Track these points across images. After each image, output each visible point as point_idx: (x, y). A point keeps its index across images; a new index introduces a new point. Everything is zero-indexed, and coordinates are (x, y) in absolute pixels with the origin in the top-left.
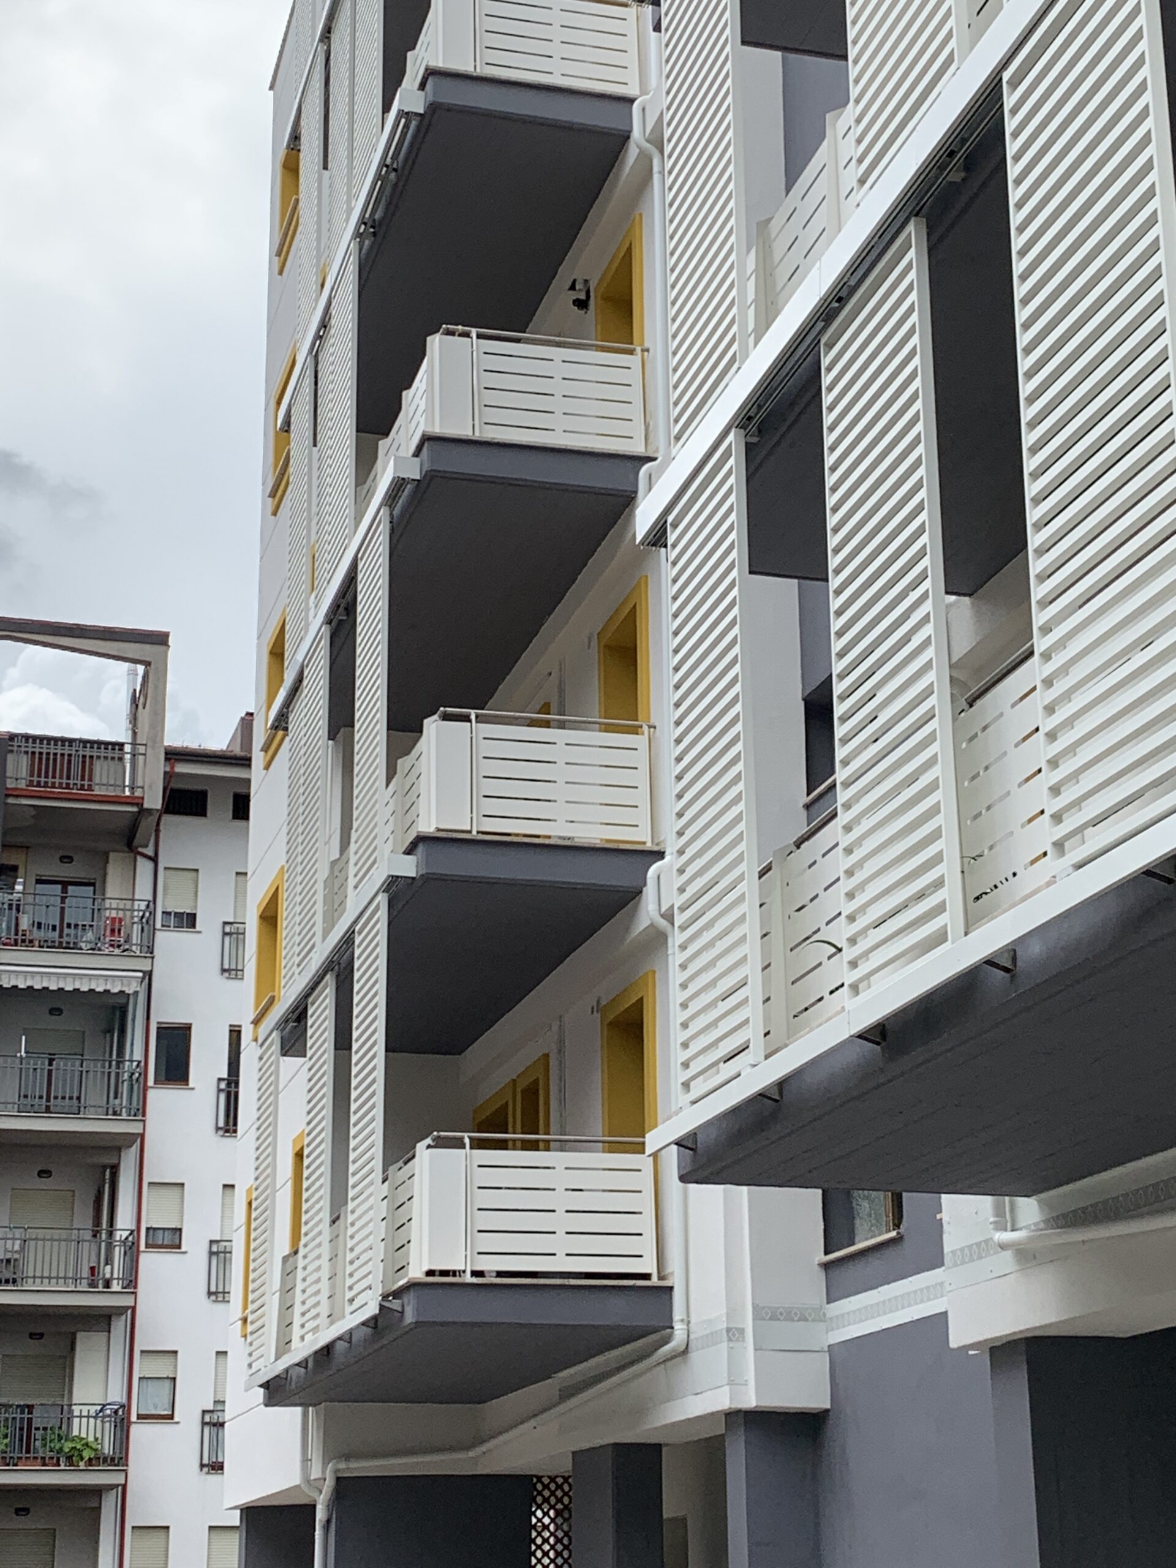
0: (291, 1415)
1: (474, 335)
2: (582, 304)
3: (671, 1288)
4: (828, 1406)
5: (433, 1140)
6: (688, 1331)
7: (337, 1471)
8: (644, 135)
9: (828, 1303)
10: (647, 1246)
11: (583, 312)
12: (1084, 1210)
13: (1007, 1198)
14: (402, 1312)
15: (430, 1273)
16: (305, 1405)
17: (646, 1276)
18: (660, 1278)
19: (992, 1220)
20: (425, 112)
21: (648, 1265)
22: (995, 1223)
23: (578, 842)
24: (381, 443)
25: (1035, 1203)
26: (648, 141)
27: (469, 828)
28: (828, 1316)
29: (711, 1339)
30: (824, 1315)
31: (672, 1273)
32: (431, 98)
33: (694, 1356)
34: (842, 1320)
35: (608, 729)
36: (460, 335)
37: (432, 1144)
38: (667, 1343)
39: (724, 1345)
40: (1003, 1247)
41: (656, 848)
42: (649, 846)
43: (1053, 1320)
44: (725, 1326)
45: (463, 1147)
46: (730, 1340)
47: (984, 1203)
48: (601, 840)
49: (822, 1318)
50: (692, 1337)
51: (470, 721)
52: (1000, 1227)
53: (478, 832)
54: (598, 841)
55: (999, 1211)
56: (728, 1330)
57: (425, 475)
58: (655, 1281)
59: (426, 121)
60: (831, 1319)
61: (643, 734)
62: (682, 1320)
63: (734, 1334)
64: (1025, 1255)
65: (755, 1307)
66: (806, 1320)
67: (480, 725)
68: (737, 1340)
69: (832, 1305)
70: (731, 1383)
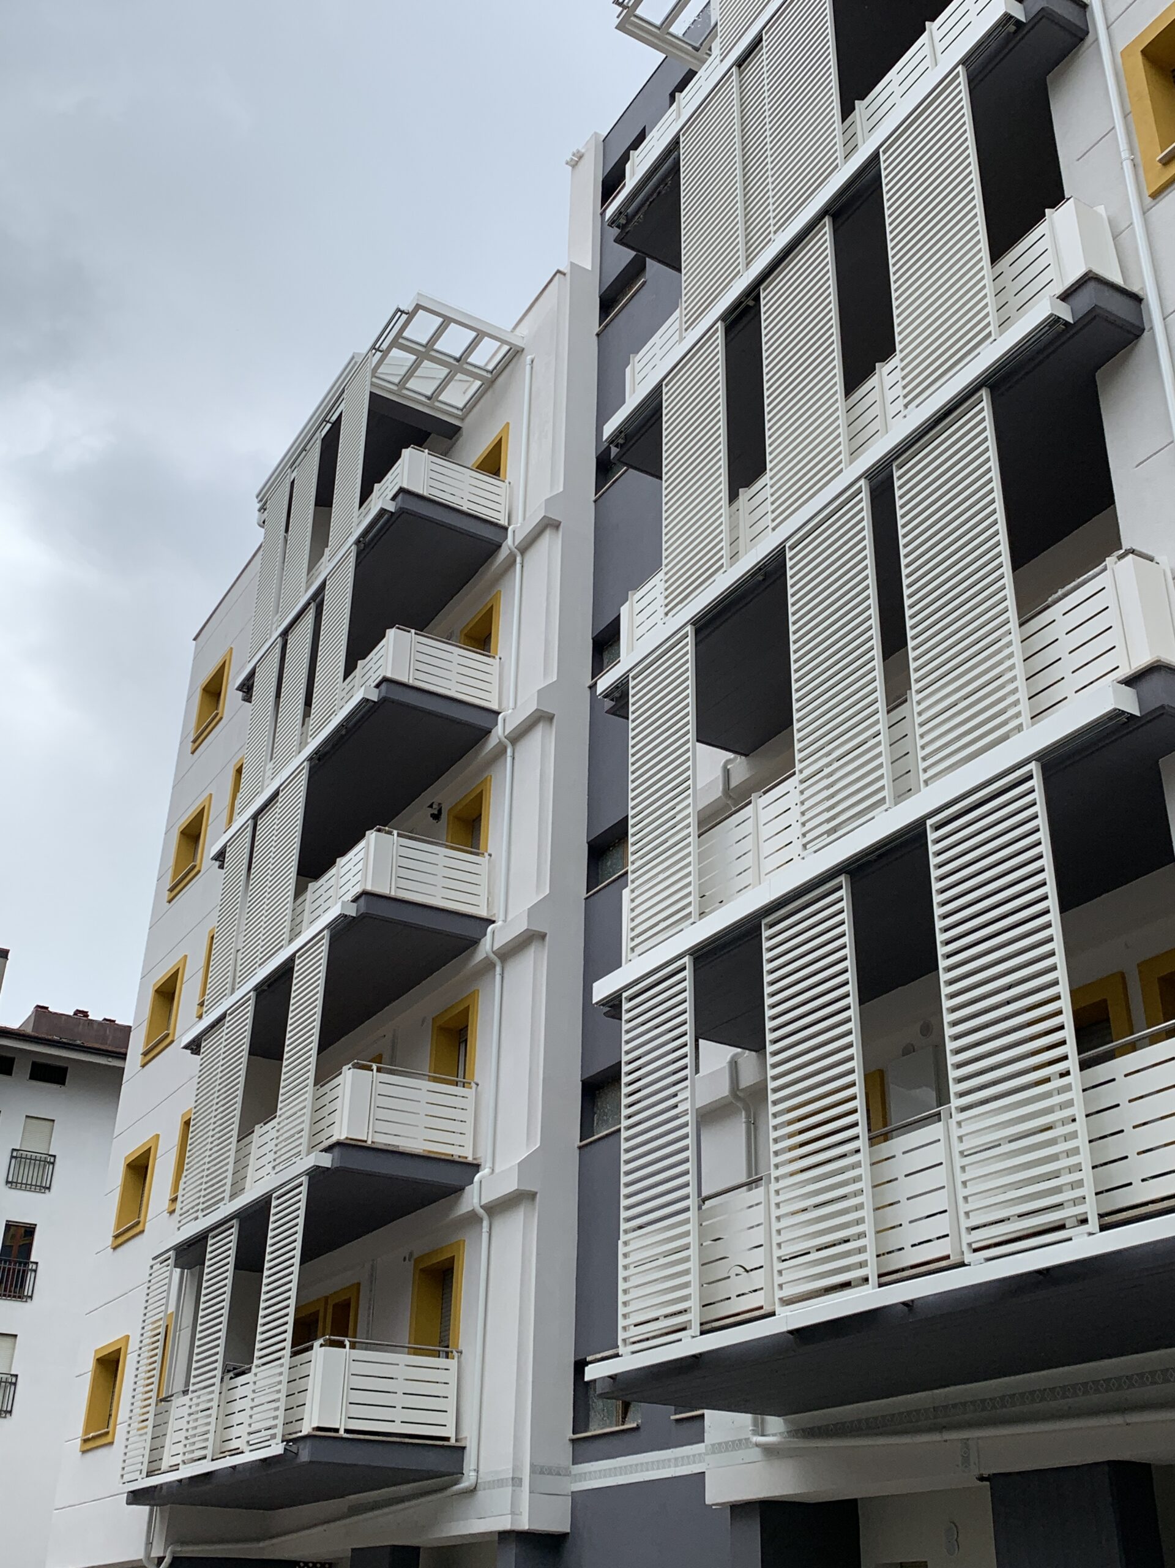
0: (142, 1511)
1: (396, 835)
2: (436, 817)
3: (464, 1448)
4: (569, 1531)
5: (324, 1341)
6: (477, 1477)
7: (173, 1552)
8: (504, 732)
9: (573, 1464)
10: (450, 1419)
11: (435, 821)
12: (819, 1428)
13: (759, 1416)
14: (297, 1454)
15: (319, 1429)
16: (152, 1505)
17: (447, 1439)
18: (457, 1440)
19: (751, 1428)
20: (378, 701)
21: (449, 1432)
22: (753, 1430)
23: (401, 1149)
24: (310, 885)
25: (782, 1421)
26: (505, 737)
27: (365, 1139)
28: (573, 1473)
29: (500, 1483)
30: (570, 1472)
31: (466, 1438)
32: (383, 694)
33: (480, 1494)
34: (582, 1477)
35: (436, 1080)
36: (386, 833)
37: (323, 1343)
38: (456, 1484)
39: (510, 1489)
40: (757, 1445)
41: (475, 1162)
42: (470, 1159)
43: (792, 1492)
44: (511, 1476)
45: (344, 1347)
46: (513, 1486)
47: (745, 1419)
48: (424, 1150)
49: (568, 1474)
50: (479, 1481)
51: (372, 1070)
52: (755, 1432)
53: (372, 1142)
54: (421, 1151)
55: (755, 1424)
56: (513, 1479)
57: (359, 916)
58: (453, 1442)
59: (377, 706)
60: (575, 1475)
61: (471, 1088)
62: (475, 1470)
63: (516, 1481)
64: (769, 1451)
65: (532, 1466)
66: (560, 1475)
67: (379, 1074)
68: (518, 1486)
69: (576, 1466)
70: (513, 1513)
